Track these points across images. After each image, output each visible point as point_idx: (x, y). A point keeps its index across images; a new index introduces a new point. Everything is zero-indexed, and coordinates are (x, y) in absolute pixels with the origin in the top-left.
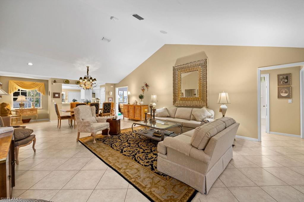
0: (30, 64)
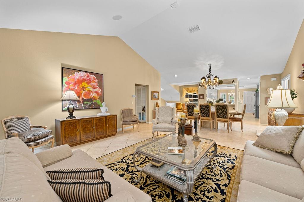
0: (176, 76)
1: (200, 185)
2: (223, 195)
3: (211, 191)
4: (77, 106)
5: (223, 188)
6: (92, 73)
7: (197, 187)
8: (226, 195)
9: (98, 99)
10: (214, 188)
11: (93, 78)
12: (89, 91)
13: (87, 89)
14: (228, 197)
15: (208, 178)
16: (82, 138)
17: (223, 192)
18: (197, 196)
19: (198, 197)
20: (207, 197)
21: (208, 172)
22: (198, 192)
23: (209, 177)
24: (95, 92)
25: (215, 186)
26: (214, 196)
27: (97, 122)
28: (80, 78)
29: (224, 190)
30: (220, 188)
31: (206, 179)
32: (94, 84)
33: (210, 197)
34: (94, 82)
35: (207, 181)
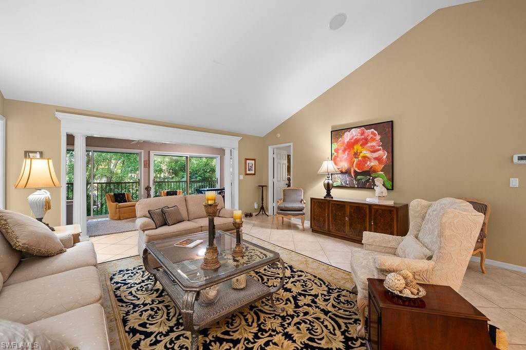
1: (168, 314)
2: (130, 328)
3: (148, 319)
4: (348, 182)
5: (138, 336)
6: (368, 127)
7: (169, 308)
8: (126, 332)
9: (381, 171)
10: (148, 326)
11: (372, 133)
12: (364, 157)
13: (362, 155)
14: (122, 331)
15: (171, 330)
16: (331, 227)
17: (133, 331)
18: (157, 302)
19: (155, 303)
20: (146, 311)
21: (186, 342)
22: (160, 306)
23: (173, 335)
24: (374, 159)
25: (151, 329)
26: (140, 317)
27: (352, 211)
28: (352, 139)
29: (134, 335)
30: (141, 333)
31: (173, 327)
32: (374, 144)
33: (144, 312)
34: (373, 140)
35: (168, 325)
